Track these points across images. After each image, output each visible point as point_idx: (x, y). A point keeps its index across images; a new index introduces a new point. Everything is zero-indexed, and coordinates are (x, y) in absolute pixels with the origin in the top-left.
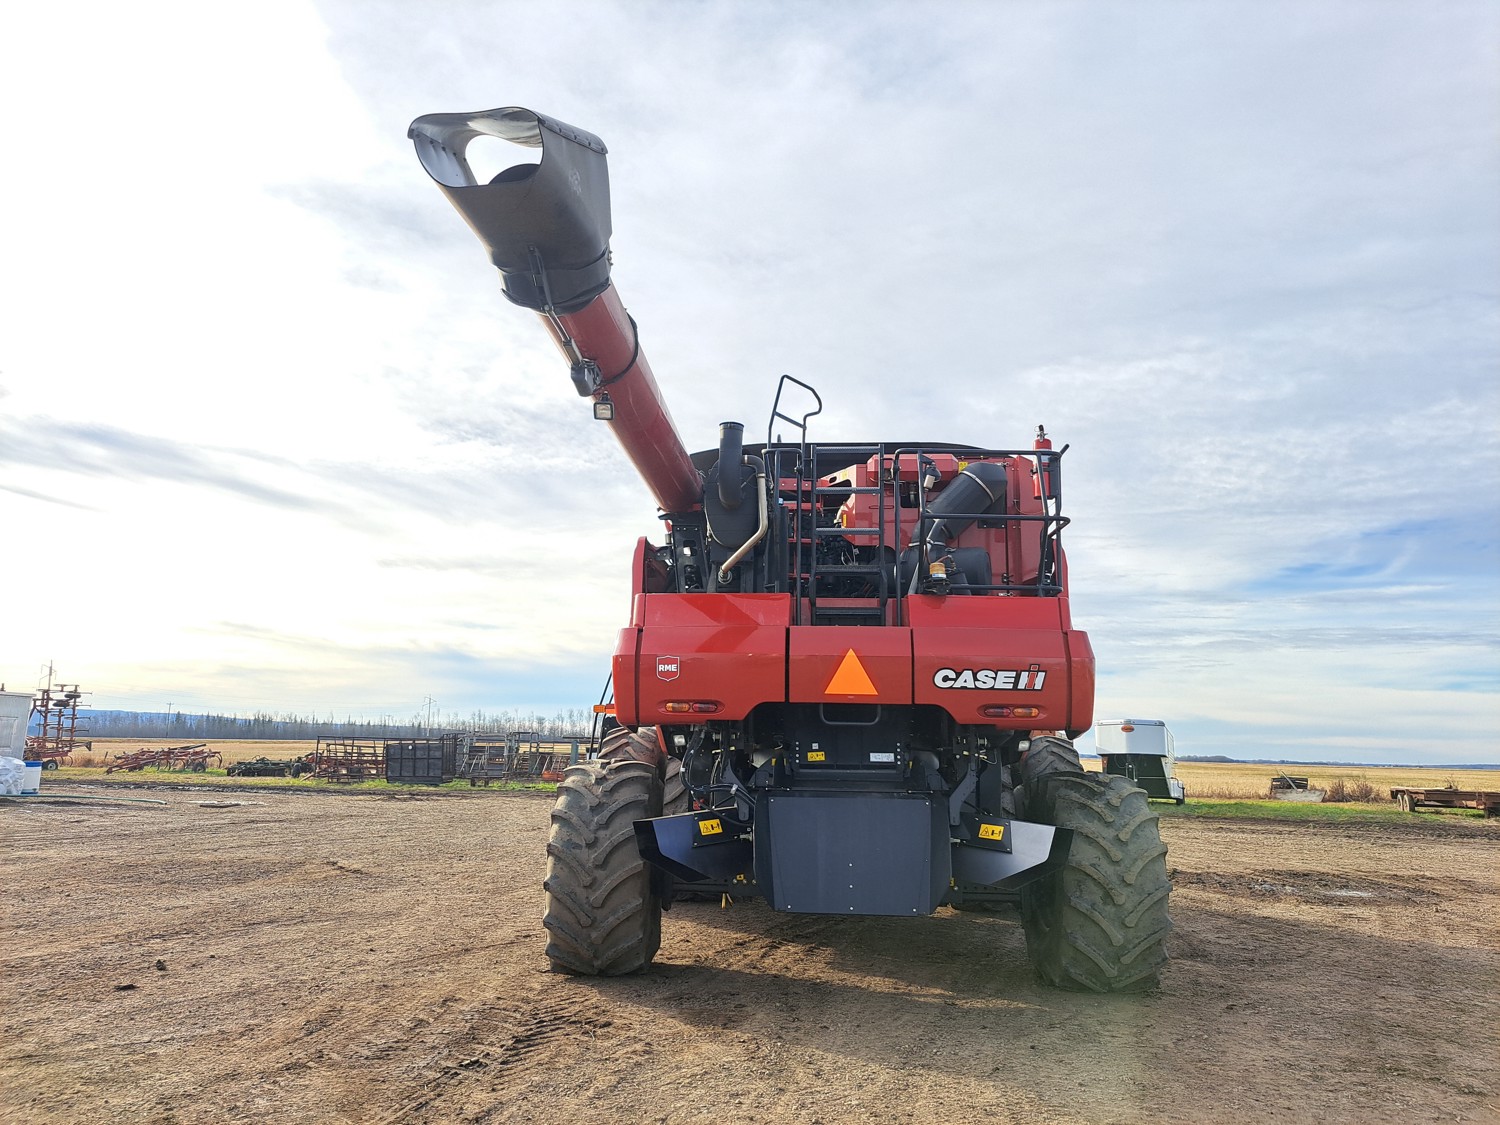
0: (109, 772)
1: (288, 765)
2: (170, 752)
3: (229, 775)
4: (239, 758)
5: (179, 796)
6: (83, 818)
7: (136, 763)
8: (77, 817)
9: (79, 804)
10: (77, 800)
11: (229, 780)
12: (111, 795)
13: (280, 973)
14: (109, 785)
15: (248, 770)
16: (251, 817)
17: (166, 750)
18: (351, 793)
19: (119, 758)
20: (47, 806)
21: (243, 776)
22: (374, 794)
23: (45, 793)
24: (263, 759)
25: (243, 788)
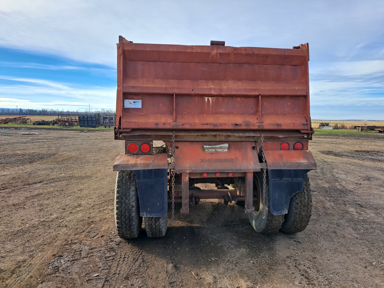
1: (51, 122)
7: (5, 122)
11: (34, 126)
15: (39, 123)
18: (70, 130)
21: (38, 125)
22: (77, 130)
24: (43, 120)
25: (37, 129)
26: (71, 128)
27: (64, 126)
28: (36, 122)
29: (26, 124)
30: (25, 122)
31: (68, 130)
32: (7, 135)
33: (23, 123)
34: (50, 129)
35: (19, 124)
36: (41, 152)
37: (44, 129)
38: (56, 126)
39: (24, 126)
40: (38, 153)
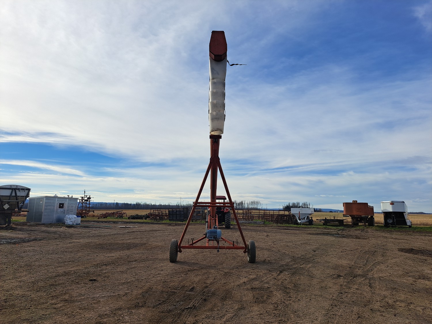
0: (98, 218)
1: (144, 216)
2: (114, 213)
3: (129, 219)
4: (131, 215)
5: (115, 225)
6: (90, 231)
7: (105, 216)
8: (89, 231)
9: (90, 227)
10: (89, 226)
11: (128, 220)
12: (98, 225)
13: (136, 276)
14: (98, 222)
15: (133, 217)
16: (133, 230)
17: (113, 212)
18: (160, 224)
19: (101, 215)
20: (82, 228)
21: (132, 219)
22: (166, 224)
23: (82, 224)
24: (137, 215)
25: (132, 222)
26: (161, 222)
27: (155, 220)
28: (131, 216)
29: (122, 218)
30: (121, 216)
31: (158, 224)
32: (108, 228)
33: (120, 218)
34: (143, 223)
35: (116, 218)
36: (135, 242)
37: (137, 223)
38: (148, 220)
39: (120, 220)
40: (133, 243)
